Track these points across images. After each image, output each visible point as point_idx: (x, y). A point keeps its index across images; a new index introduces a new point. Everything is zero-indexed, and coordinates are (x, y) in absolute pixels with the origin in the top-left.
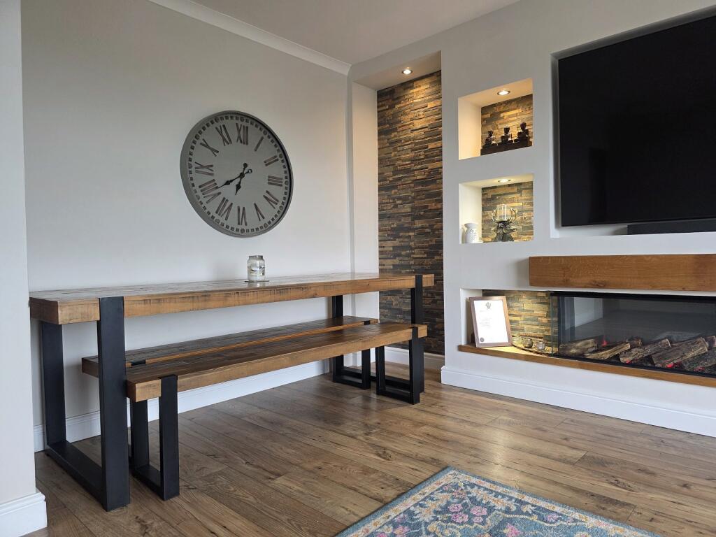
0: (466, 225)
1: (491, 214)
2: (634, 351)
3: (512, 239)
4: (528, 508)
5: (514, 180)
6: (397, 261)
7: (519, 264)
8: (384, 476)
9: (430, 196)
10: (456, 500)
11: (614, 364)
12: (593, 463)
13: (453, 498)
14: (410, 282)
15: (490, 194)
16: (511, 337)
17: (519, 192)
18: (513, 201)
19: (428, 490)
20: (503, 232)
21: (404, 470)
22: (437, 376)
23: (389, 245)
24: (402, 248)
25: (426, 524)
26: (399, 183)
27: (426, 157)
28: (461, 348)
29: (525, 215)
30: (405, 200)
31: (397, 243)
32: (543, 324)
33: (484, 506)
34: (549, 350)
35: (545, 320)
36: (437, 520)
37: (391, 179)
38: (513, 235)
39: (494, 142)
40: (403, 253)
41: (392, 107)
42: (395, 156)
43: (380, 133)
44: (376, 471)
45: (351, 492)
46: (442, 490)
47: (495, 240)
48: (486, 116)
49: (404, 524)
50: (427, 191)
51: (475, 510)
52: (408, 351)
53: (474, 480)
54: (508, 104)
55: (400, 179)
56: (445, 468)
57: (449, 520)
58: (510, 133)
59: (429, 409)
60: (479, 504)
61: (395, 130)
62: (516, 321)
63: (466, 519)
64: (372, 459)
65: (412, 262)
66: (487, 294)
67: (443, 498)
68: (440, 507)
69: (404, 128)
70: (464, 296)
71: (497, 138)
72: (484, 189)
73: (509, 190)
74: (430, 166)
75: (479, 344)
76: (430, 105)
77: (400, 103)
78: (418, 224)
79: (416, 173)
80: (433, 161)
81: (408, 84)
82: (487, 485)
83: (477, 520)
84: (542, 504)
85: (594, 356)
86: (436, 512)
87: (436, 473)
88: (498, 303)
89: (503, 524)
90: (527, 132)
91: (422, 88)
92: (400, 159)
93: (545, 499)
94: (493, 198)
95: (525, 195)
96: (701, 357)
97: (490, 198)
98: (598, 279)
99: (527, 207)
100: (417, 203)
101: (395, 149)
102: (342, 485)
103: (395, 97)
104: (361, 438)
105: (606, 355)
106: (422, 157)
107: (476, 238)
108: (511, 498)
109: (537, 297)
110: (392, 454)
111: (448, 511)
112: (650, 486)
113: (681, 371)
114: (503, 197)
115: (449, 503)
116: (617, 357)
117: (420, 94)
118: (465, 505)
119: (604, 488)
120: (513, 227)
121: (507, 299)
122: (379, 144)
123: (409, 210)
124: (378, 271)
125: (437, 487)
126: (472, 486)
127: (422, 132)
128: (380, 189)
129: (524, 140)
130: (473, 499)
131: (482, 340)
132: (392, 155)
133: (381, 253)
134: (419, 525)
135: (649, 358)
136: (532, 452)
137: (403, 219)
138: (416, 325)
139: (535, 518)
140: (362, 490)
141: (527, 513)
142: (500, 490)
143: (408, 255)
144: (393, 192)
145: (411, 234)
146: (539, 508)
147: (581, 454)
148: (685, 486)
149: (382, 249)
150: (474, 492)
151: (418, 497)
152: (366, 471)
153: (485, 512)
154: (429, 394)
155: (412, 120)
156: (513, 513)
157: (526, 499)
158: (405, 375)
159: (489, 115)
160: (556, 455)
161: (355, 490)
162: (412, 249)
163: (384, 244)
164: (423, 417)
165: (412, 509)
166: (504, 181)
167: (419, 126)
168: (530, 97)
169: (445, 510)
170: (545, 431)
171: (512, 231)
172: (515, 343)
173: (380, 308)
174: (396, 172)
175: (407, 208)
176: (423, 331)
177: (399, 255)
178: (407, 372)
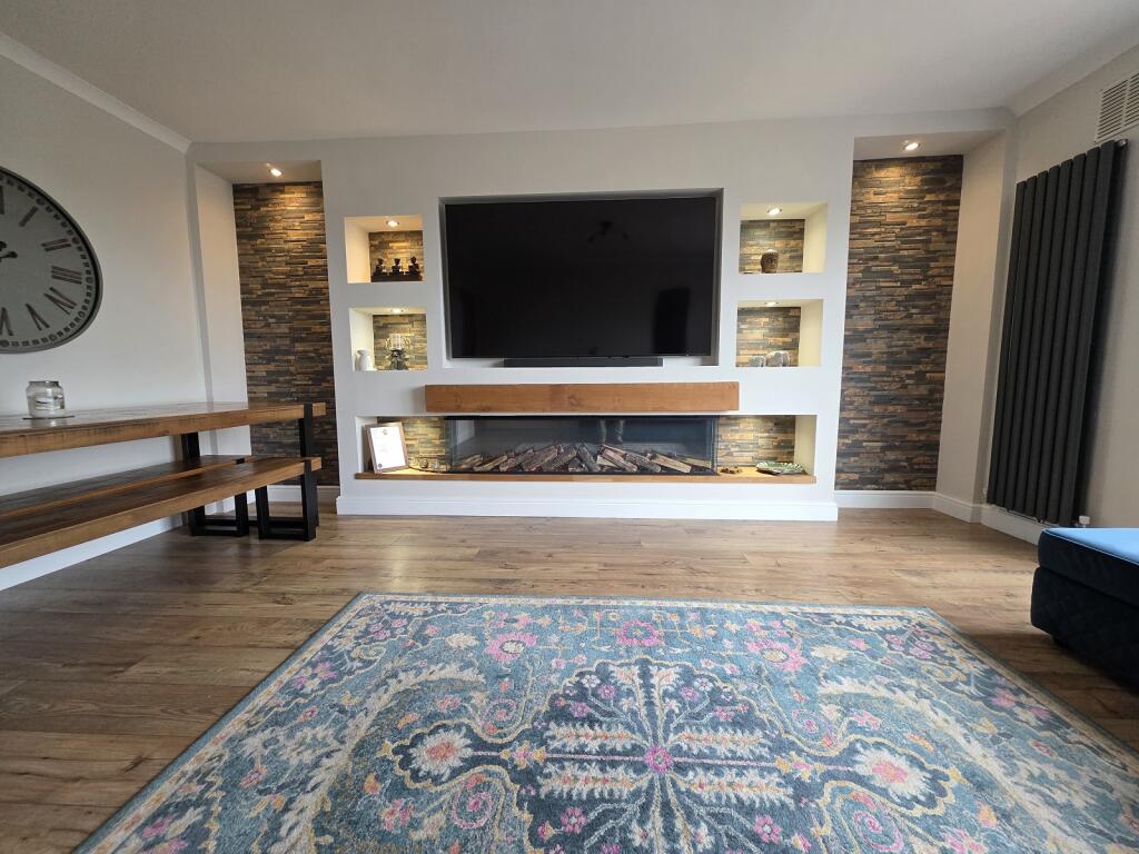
0: (359, 352)
1: (384, 343)
2: (509, 461)
3: (406, 368)
4: (443, 607)
5: (406, 311)
6: (273, 388)
7: (416, 392)
8: (289, 621)
9: (314, 317)
10: (375, 621)
11: (496, 473)
12: (487, 556)
13: (371, 619)
14: (297, 412)
15: (382, 322)
16: (407, 460)
17: (411, 322)
18: (405, 331)
19: (343, 620)
20: (398, 360)
21: (313, 609)
22: (332, 508)
23: (261, 370)
24: (279, 373)
25: (349, 652)
26: (271, 298)
27: (306, 273)
28: (358, 476)
29: (418, 345)
30: (280, 319)
31: (272, 367)
32: (436, 446)
33: (404, 617)
34: (444, 468)
35: (438, 442)
36: (360, 644)
37: (259, 293)
38: (407, 364)
39: (384, 271)
40: (281, 379)
41: (256, 208)
42: (263, 266)
43: (240, 236)
44: (279, 619)
45: (249, 650)
46: (359, 615)
47: (390, 368)
48: (373, 243)
49: (323, 660)
50: (308, 311)
51: (396, 624)
52: (300, 487)
53: (389, 598)
54: (397, 235)
55: (272, 294)
56: (358, 595)
57: (372, 640)
58: (400, 265)
59: (328, 543)
60: (398, 617)
61: (262, 236)
62: (412, 445)
63: (388, 634)
64: (269, 608)
65: (293, 390)
66: (382, 421)
67: (361, 623)
68: (360, 632)
69: (273, 236)
70: (359, 424)
71: (388, 266)
72: (374, 316)
73: (402, 321)
74: (312, 285)
75: (377, 469)
76: (307, 217)
77: (267, 206)
78: (299, 347)
79: (293, 290)
80: (315, 280)
81: (278, 187)
82: (403, 598)
83: (398, 632)
84: (453, 599)
85: (480, 469)
86: (357, 638)
87: (349, 603)
88: (394, 430)
89: (423, 627)
90: (417, 266)
91: (295, 195)
92: (270, 271)
93: (455, 595)
95: (417, 327)
96: (554, 460)
97: (382, 326)
98: (484, 404)
99: (419, 338)
100: (296, 324)
101: (263, 259)
102: (235, 646)
103: (260, 197)
104: (250, 590)
105: (489, 466)
106: (301, 273)
107: (370, 365)
108: (426, 603)
109: (431, 422)
110: (294, 597)
111: (369, 633)
112: (528, 562)
113: (542, 473)
114: (395, 326)
115: (368, 626)
116: (498, 467)
117: (294, 201)
118: (385, 622)
119: (498, 572)
120: (407, 356)
121: (403, 424)
122: (239, 249)
123: (287, 331)
124: (246, 400)
125: (353, 614)
126: (389, 603)
127: (299, 245)
128: (244, 302)
129: (414, 274)
130: (393, 616)
131: (380, 465)
132: (260, 264)
133: (249, 378)
134: (341, 655)
135: (520, 466)
136: (438, 559)
137: (279, 342)
138: (307, 458)
139: (450, 612)
140: (263, 644)
141: (443, 611)
142: (415, 599)
143: (289, 382)
144: (263, 308)
145: (292, 358)
146: (451, 604)
147: (477, 550)
148: (550, 556)
149: (251, 374)
150: (391, 608)
151: (334, 630)
152: (264, 623)
153: (405, 622)
154: (324, 528)
155: (284, 228)
156: (431, 614)
157: (440, 599)
158: (297, 512)
159: (377, 243)
160: (457, 556)
161: (254, 646)
162: (291, 374)
163: (253, 368)
164: (323, 551)
165: (329, 643)
166: (397, 311)
167: (295, 238)
168: (420, 233)
169: (366, 632)
170: (445, 538)
171: (406, 359)
172: (412, 465)
173: (252, 442)
174: (265, 285)
175: (284, 329)
176: (316, 464)
177: (277, 382)
178: (300, 509)
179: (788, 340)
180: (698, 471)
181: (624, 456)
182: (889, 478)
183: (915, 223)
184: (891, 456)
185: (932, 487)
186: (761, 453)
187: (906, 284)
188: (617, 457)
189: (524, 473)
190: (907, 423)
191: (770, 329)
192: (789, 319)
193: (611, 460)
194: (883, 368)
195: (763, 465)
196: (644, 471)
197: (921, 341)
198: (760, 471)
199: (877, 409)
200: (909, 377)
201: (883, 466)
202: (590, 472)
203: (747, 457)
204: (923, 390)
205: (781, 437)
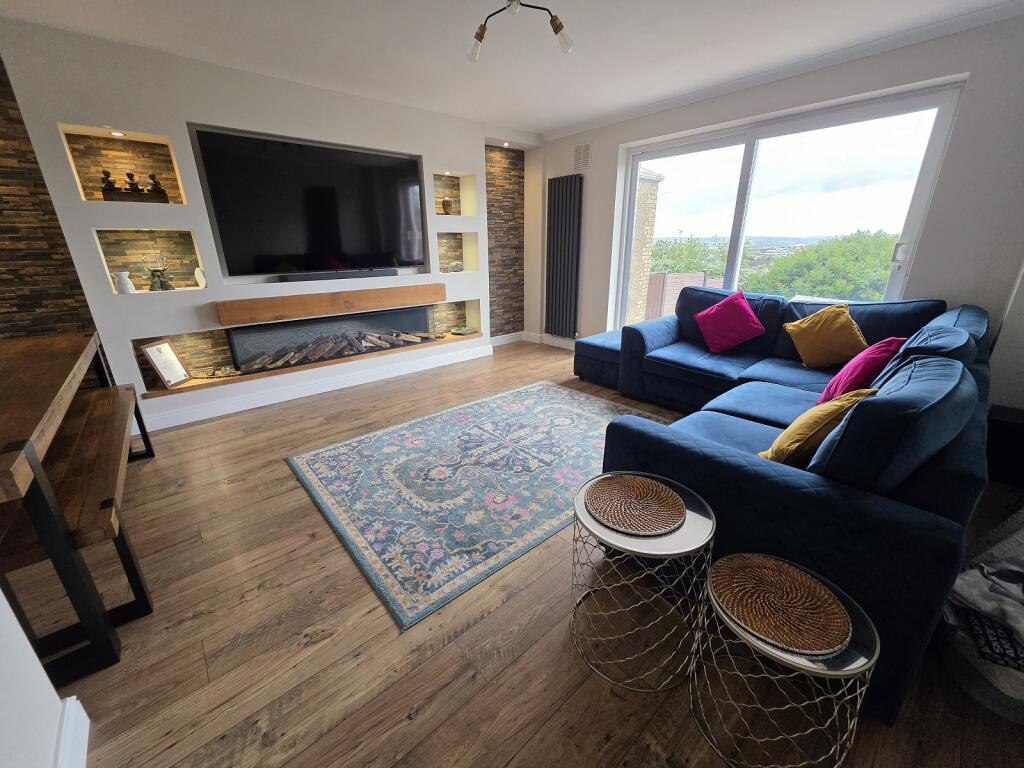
2: (297, 356)
3: (173, 288)
11: (288, 367)
16: (189, 371)
17: (153, 239)
19: (306, 469)
20: (160, 280)
34: (236, 372)
38: (171, 283)
39: (117, 186)
47: (153, 289)
54: (111, 142)
58: (136, 181)
73: (138, 236)
75: (169, 385)
85: (273, 365)
88: (165, 346)
90: (160, 185)
94: (117, 243)
95: (162, 244)
96: (333, 348)
97: (111, 242)
105: (280, 363)
112: (366, 413)
114: (131, 243)
116: (288, 362)
119: (356, 423)
120: (171, 276)
121: (172, 342)
125: (305, 466)
131: (169, 381)
135: (306, 358)
139: (363, 444)
141: (358, 445)
146: (357, 442)
147: (322, 418)
150: (325, 455)
151: (309, 474)
159: (79, 147)
165: (319, 477)
168: (163, 147)
179: (458, 253)
180: (425, 340)
181: (380, 338)
182: (507, 328)
183: (507, 186)
184: (507, 316)
185: (522, 329)
186: (451, 323)
187: (507, 221)
188: (374, 339)
189: (310, 362)
190: (511, 298)
191: (449, 247)
192: (456, 240)
193: (371, 342)
194: (500, 269)
195: (453, 331)
196: (393, 346)
197: (513, 254)
198: (453, 334)
199: (500, 292)
200: (511, 273)
201: (504, 322)
202: (360, 352)
203: (444, 327)
204: (516, 280)
205: (459, 312)
